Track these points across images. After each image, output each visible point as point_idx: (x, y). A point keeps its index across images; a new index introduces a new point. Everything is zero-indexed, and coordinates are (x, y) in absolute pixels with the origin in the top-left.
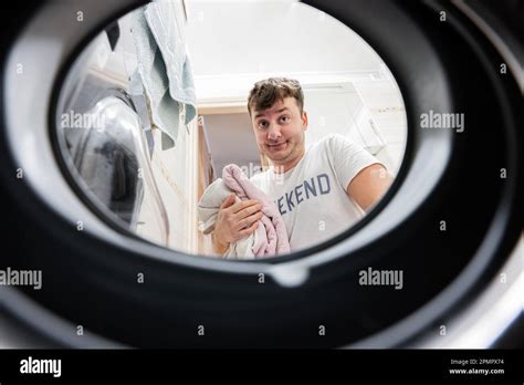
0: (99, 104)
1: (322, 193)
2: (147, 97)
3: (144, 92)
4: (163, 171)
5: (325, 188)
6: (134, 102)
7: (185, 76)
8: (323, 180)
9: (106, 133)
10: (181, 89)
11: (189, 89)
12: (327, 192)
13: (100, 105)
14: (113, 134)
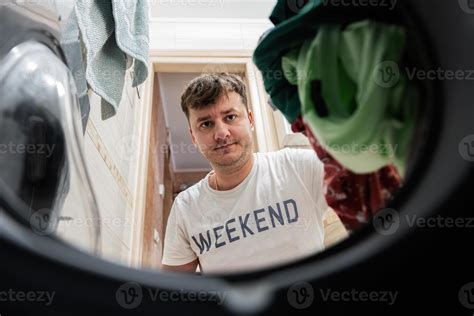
0: (15, 50)
1: (289, 221)
2: (83, 45)
3: (80, 37)
4: (99, 148)
5: (292, 216)
6: (65, 50)
7: (139, 18)
8: (290, 206)
9: (22, 90)
10: (132, 36)
11: (143, 37)
12: (294, 220)
13: (16, 52)
14: (31, 92)
